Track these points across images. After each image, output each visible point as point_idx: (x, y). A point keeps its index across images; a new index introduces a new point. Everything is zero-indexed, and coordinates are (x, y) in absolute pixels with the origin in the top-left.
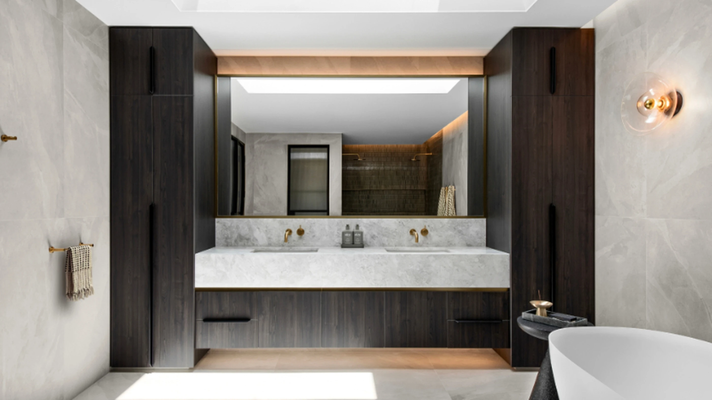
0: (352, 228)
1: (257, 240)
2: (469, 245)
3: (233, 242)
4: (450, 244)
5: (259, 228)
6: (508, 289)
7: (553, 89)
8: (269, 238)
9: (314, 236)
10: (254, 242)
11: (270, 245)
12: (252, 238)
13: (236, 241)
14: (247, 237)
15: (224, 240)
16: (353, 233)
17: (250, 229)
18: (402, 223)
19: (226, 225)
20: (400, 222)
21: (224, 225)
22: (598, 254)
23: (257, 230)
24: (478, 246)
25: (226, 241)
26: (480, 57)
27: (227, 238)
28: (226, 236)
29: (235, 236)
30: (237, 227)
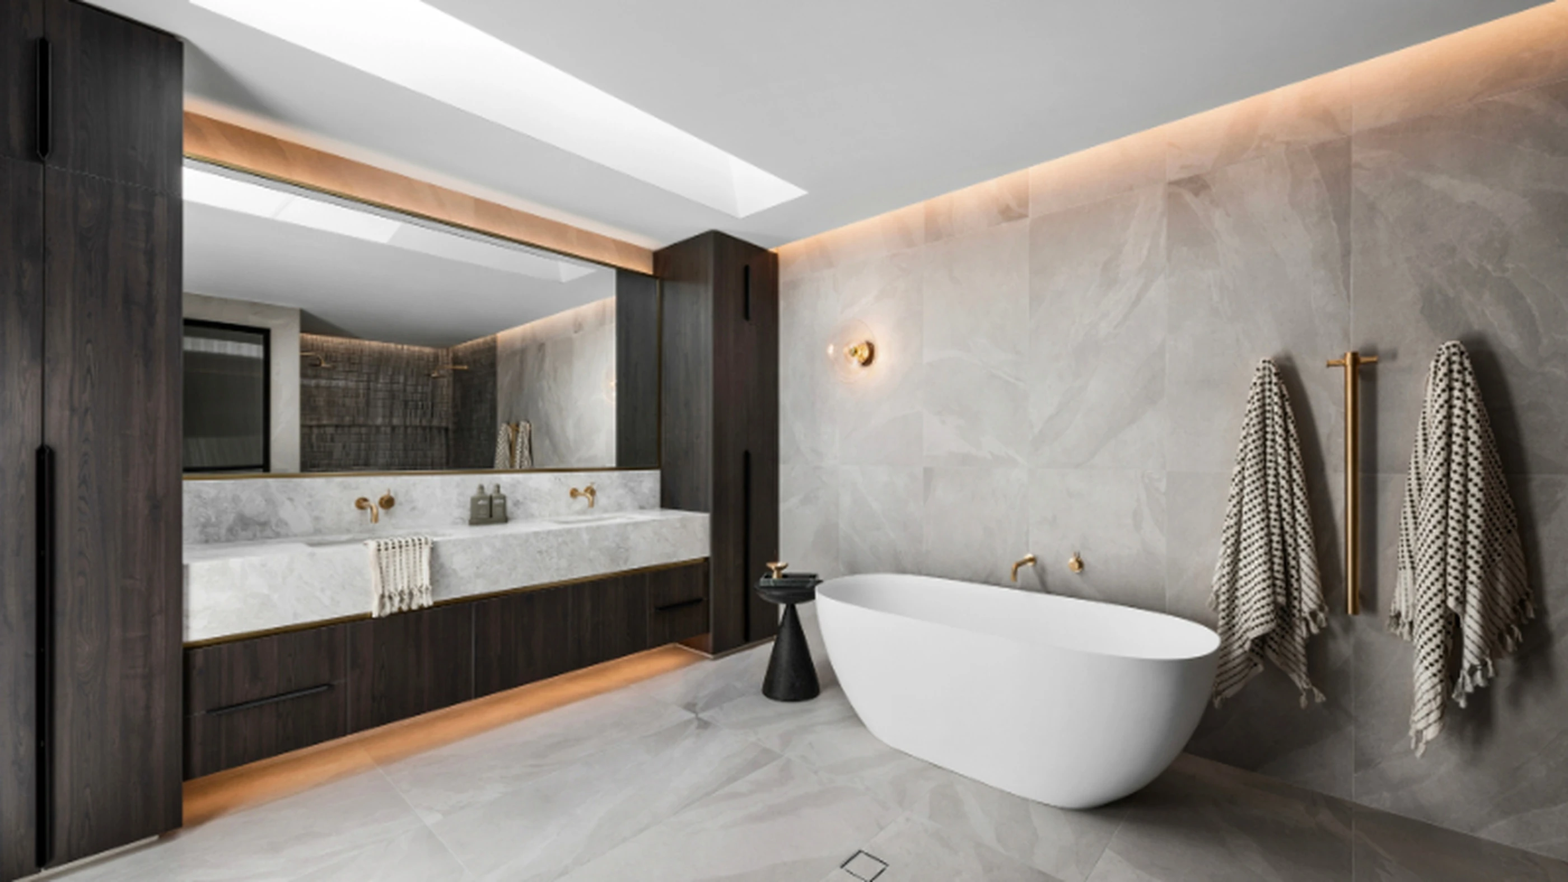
0: (489, 491)
1: (286, 524)
2: (642, 508)
3: (223, 532)
4: (620, 508)
5: (291, 499)
6: (706, 559)
7: (747, 316)
8: (317, 519)
9: (413, 509)
10: (279, 530)
11: (317, 531)
12: (274, 521)
13: (230, 530)
14: (262, 519)
15: (198, 529)
16: (491, 499)
17: (270, 501)
18: (560, 480)
19: (204, 496)
20: (556, 479)
21: (199, 497)
22: (783, 507)
23: (288, 503)
24: (652, 507)
25: (201, 532)
26: (648, 251)
27: (205, 526)
28: (202, 520)
29: (230, 518)
30: (236, 499)
